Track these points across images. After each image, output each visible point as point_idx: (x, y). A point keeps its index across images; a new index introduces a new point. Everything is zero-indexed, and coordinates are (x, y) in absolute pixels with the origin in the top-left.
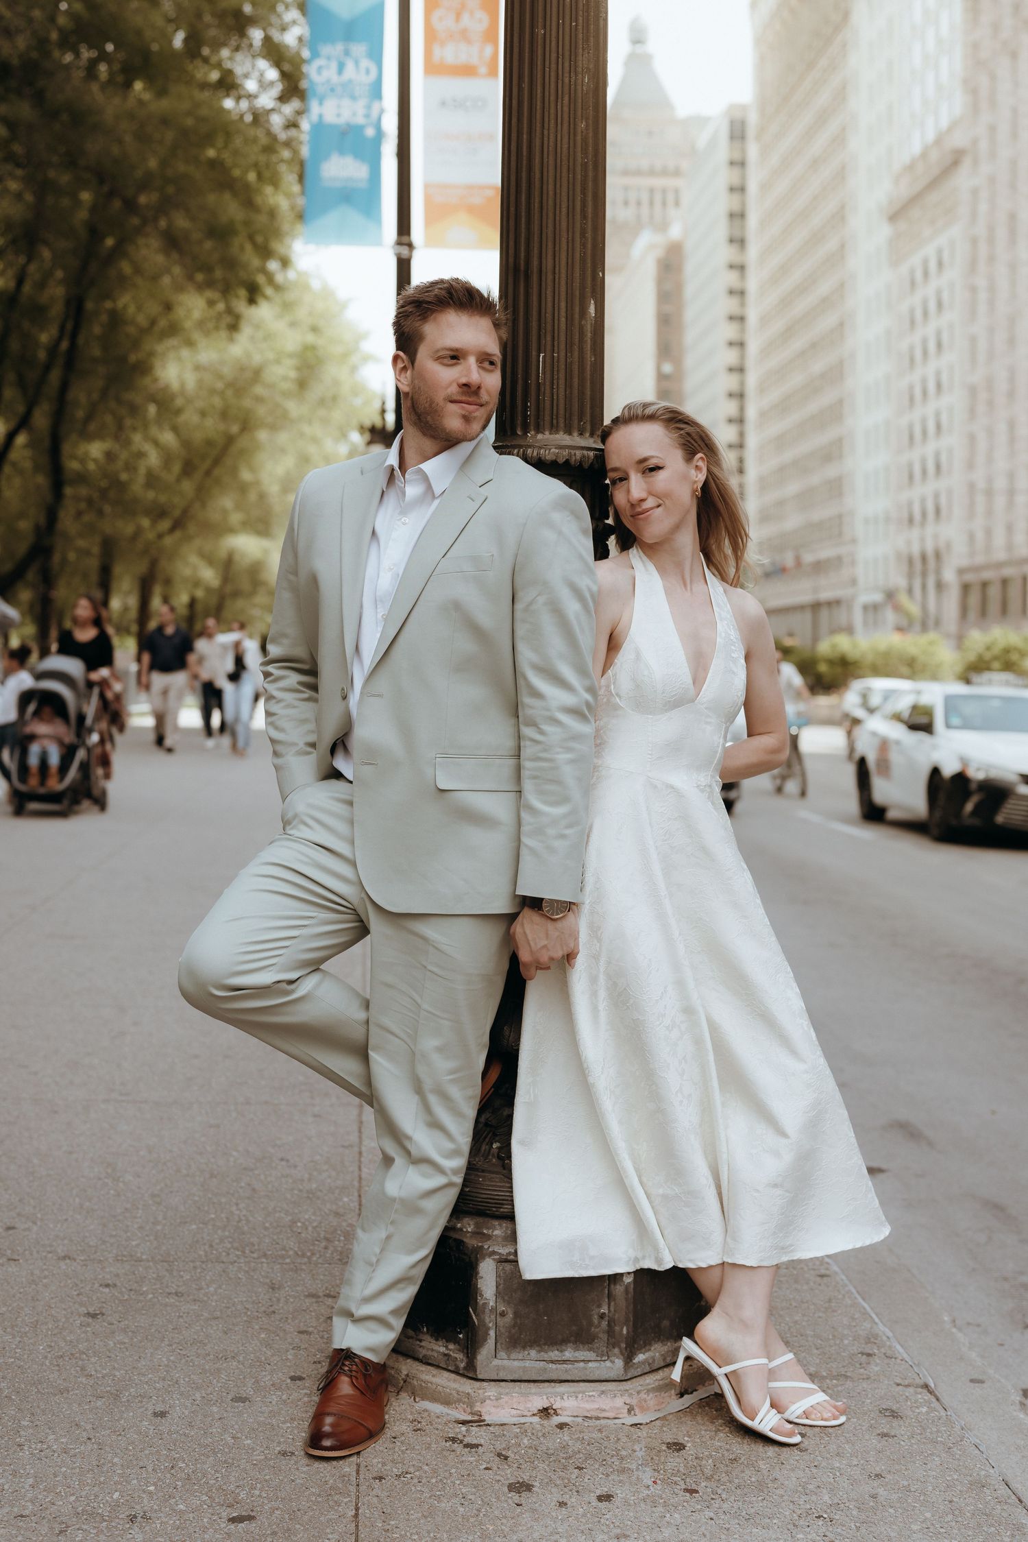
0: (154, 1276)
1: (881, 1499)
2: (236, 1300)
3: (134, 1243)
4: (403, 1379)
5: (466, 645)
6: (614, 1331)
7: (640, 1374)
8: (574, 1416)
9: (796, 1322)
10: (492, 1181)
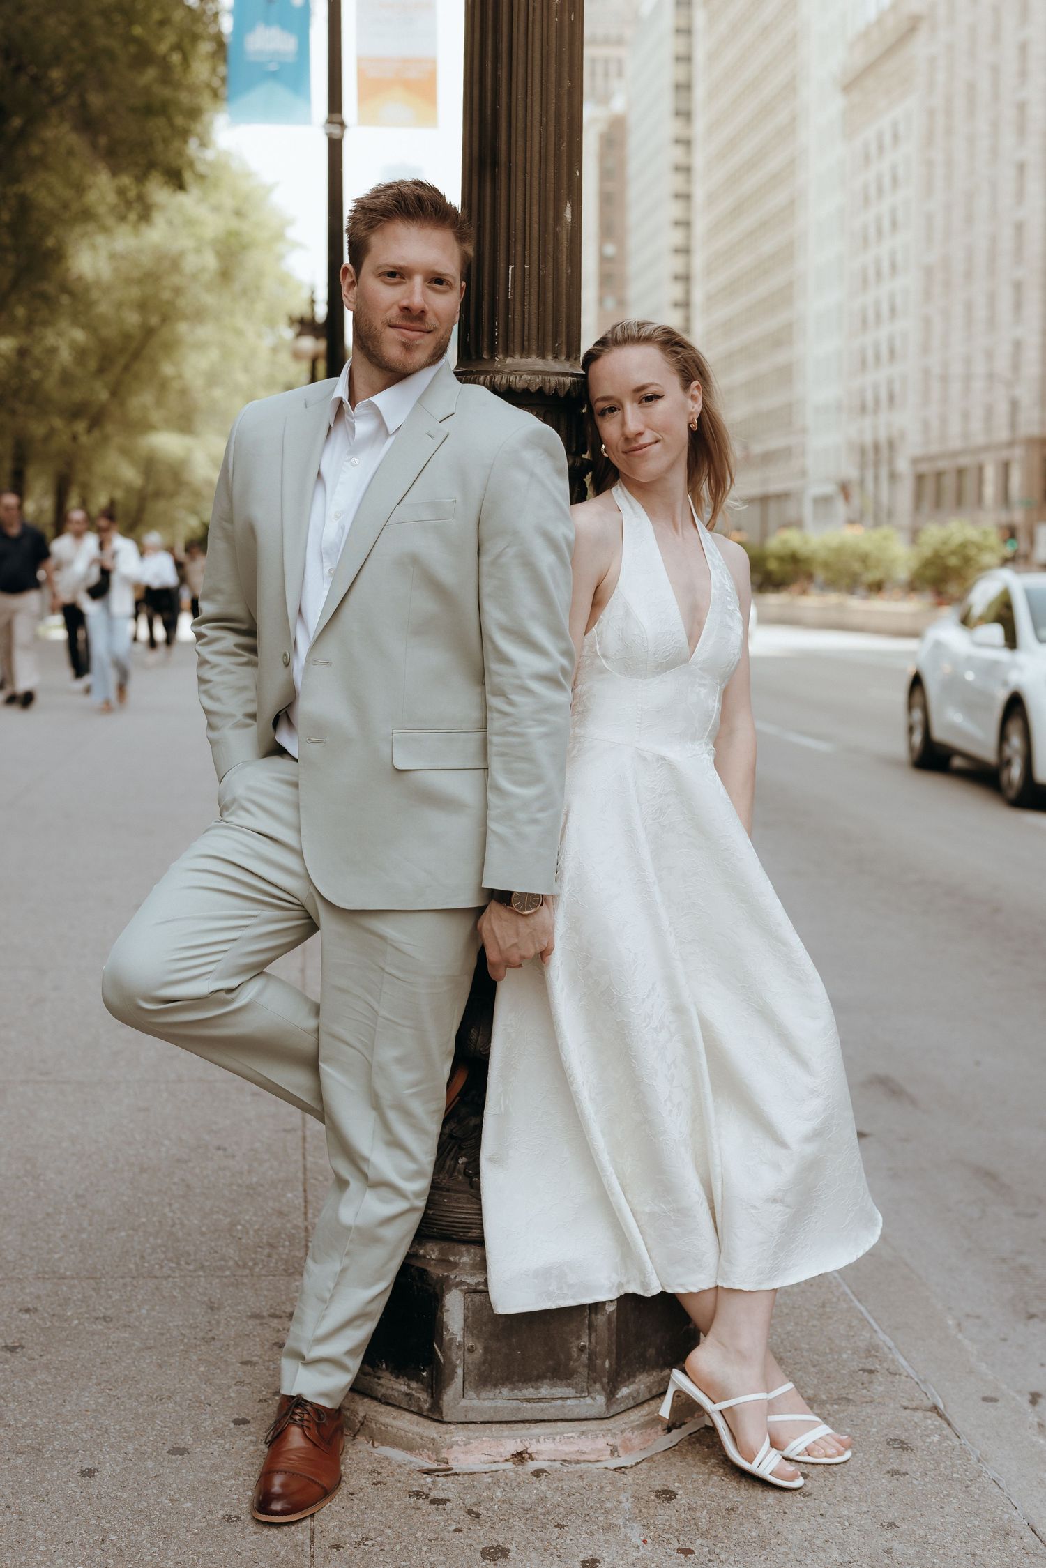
0: (80, 1296)
1: (897, 1554)
2: (171, 1324)
3: (57, 1256)
4: (359, 1422)
5: (425, 604)
6: (595, 1365)
7: (623, 1409)
8: (552, 1461)
9: (788, 1333)
10: (459, 1203)
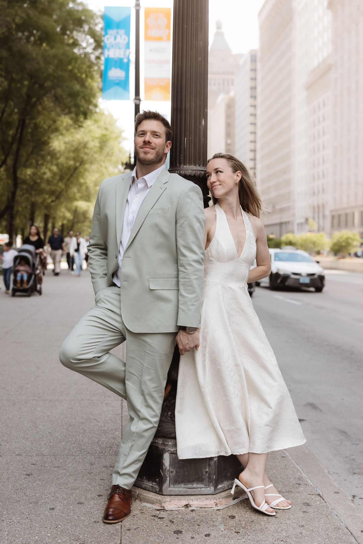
0: (50, 461)
1: (303, 534)
2: (78, 469)
3: (43, 449)
4: (137, 495)
5: (160, 239)
6: (211, 477)
7: (219, 492)
8: (197, 507)
9: (274, 473)
10: (168, 426)
